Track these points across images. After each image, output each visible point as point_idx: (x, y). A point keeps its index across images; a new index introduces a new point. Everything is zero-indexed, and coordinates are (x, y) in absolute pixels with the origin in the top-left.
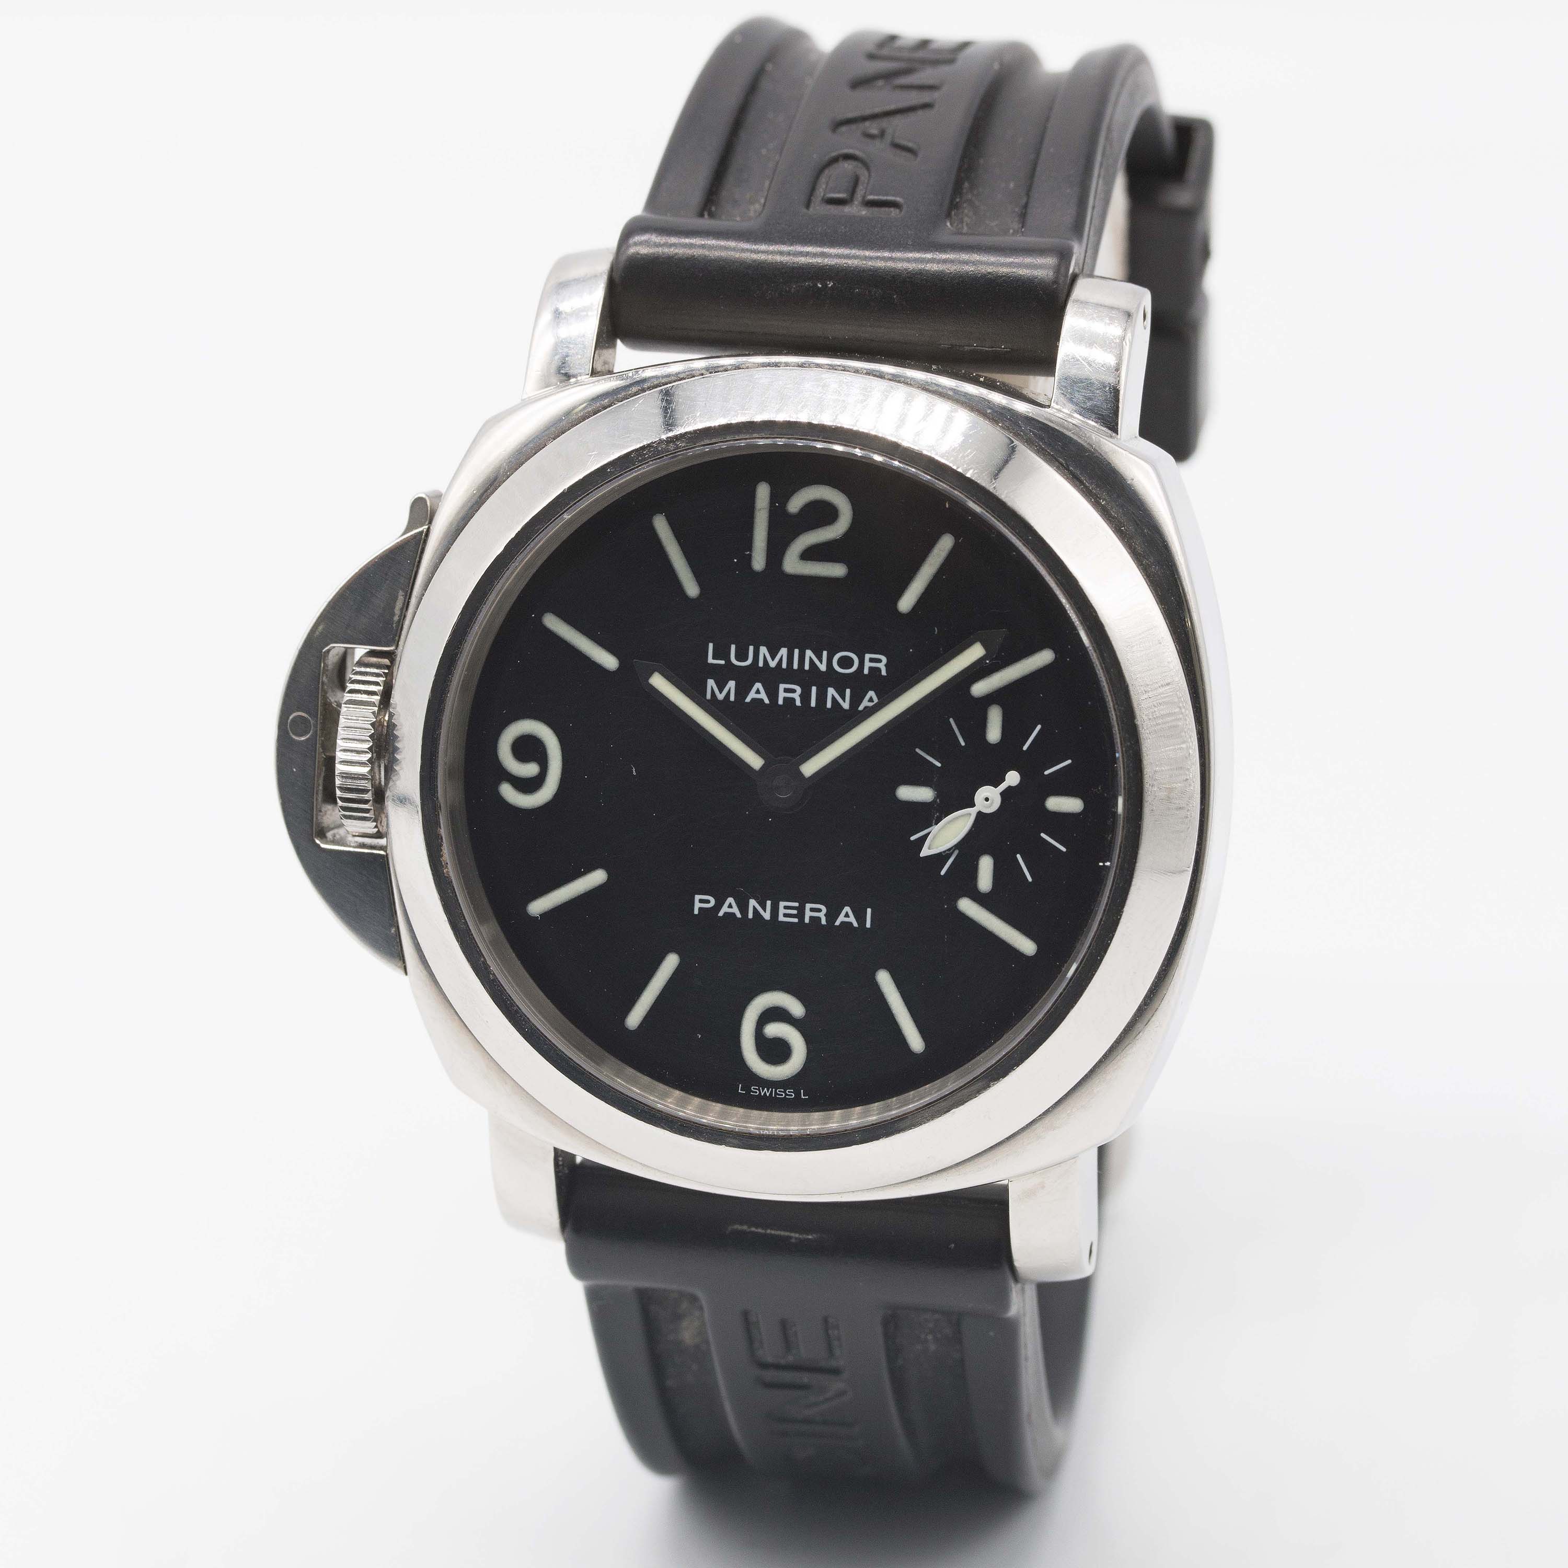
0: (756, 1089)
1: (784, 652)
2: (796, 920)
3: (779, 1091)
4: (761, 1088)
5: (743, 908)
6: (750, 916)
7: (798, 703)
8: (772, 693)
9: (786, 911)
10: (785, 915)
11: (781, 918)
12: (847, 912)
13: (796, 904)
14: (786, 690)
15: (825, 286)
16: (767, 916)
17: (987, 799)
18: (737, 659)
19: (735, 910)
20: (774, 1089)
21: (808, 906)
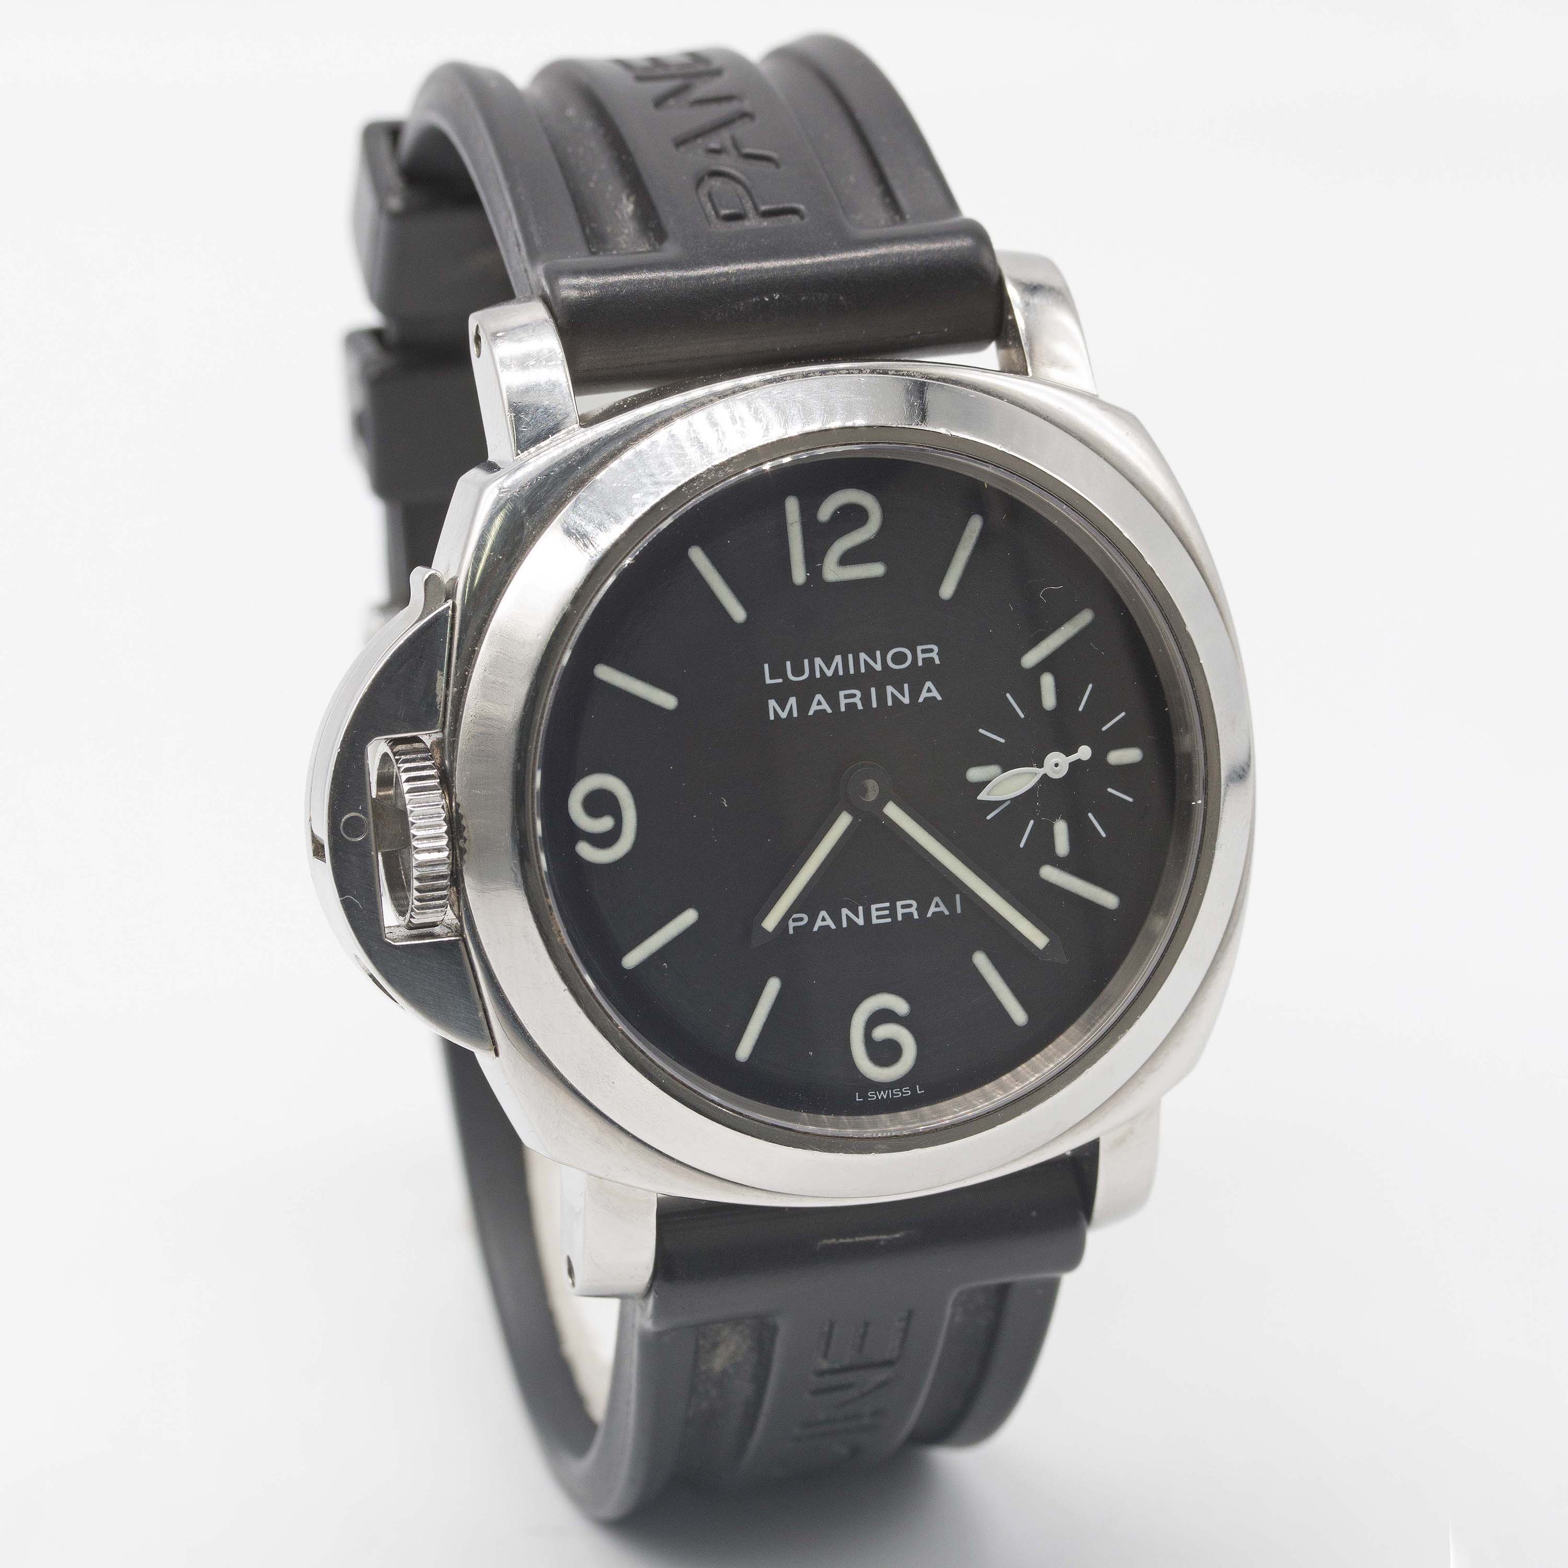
0: (873, 1094)
1: (838, 659)
2: (889, 920)
3: (895, 1091)
4: (877, 1092)
5: (837, 919)
6: (845, 925)
7: (860, 707)
8: (833, 701)
9: (878, 913)
10: (878, 917)
11: (875, 921)
12: (937, 903)
13: (887, 904)
14: (846, 697)
15: (772, 298)
16: (860, 921)
17: (1056, 765)
18: (794, 674)
19: (829, 922)
20: (890, 1091)
21: (899, 904)
